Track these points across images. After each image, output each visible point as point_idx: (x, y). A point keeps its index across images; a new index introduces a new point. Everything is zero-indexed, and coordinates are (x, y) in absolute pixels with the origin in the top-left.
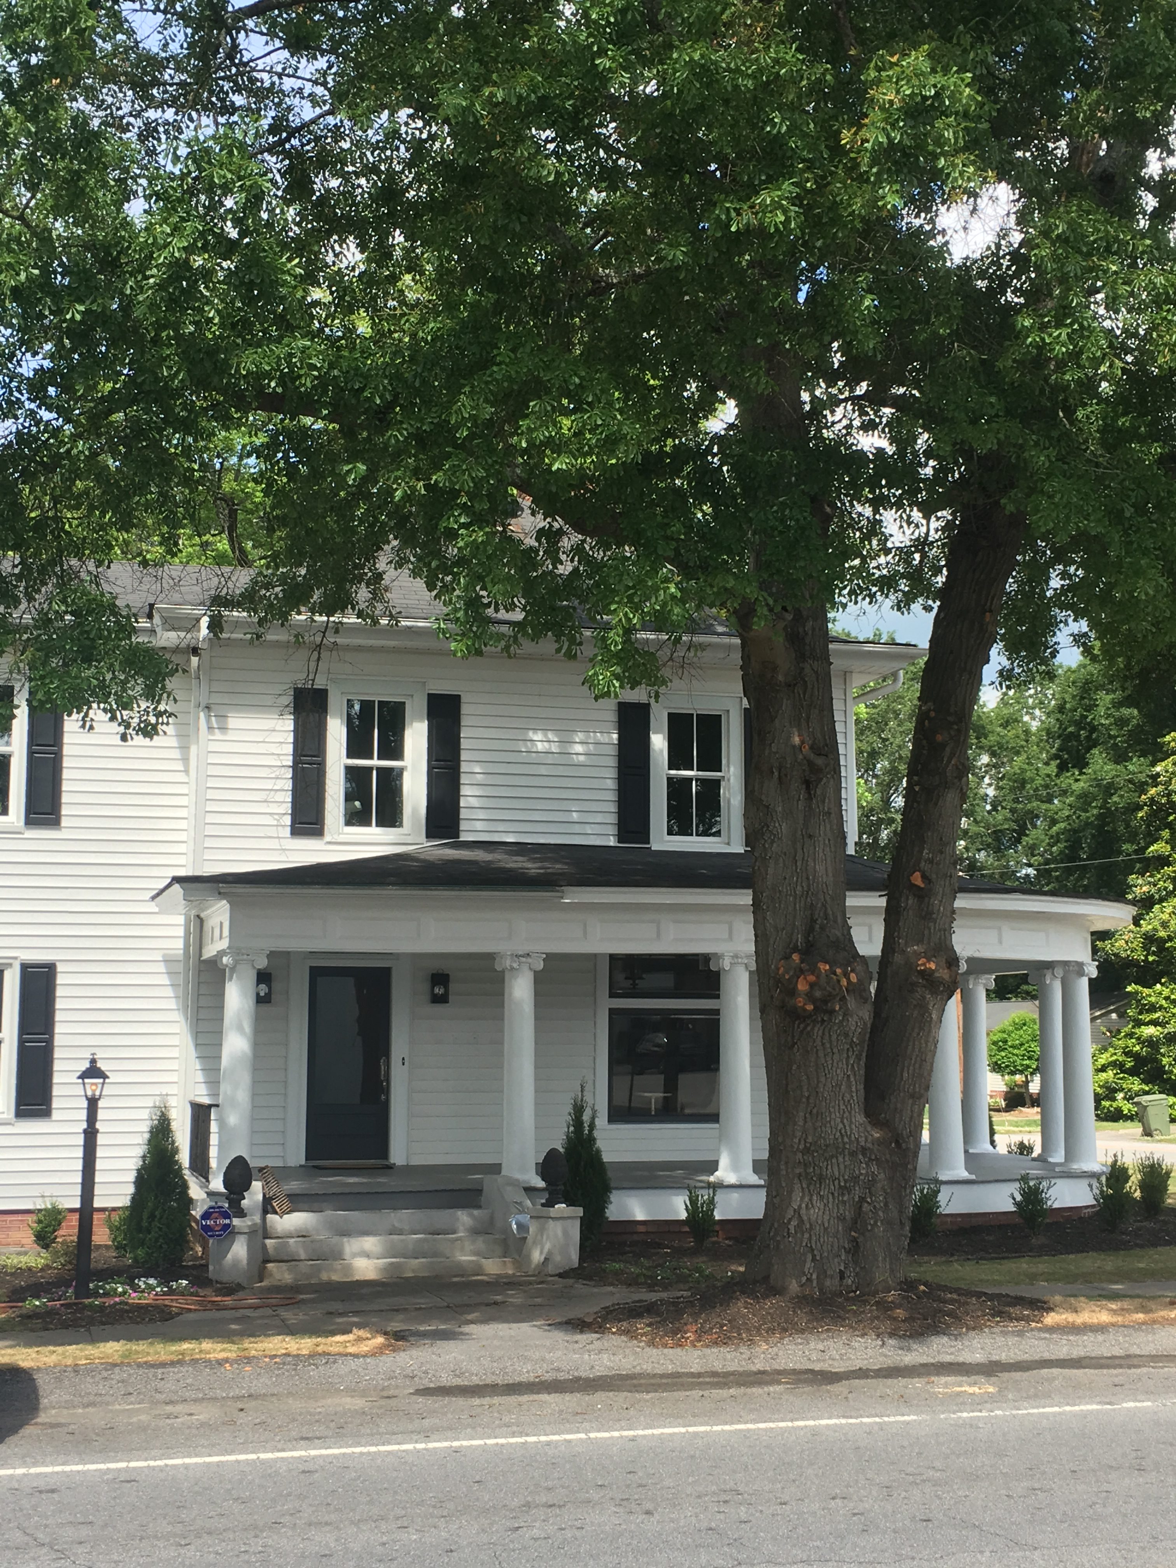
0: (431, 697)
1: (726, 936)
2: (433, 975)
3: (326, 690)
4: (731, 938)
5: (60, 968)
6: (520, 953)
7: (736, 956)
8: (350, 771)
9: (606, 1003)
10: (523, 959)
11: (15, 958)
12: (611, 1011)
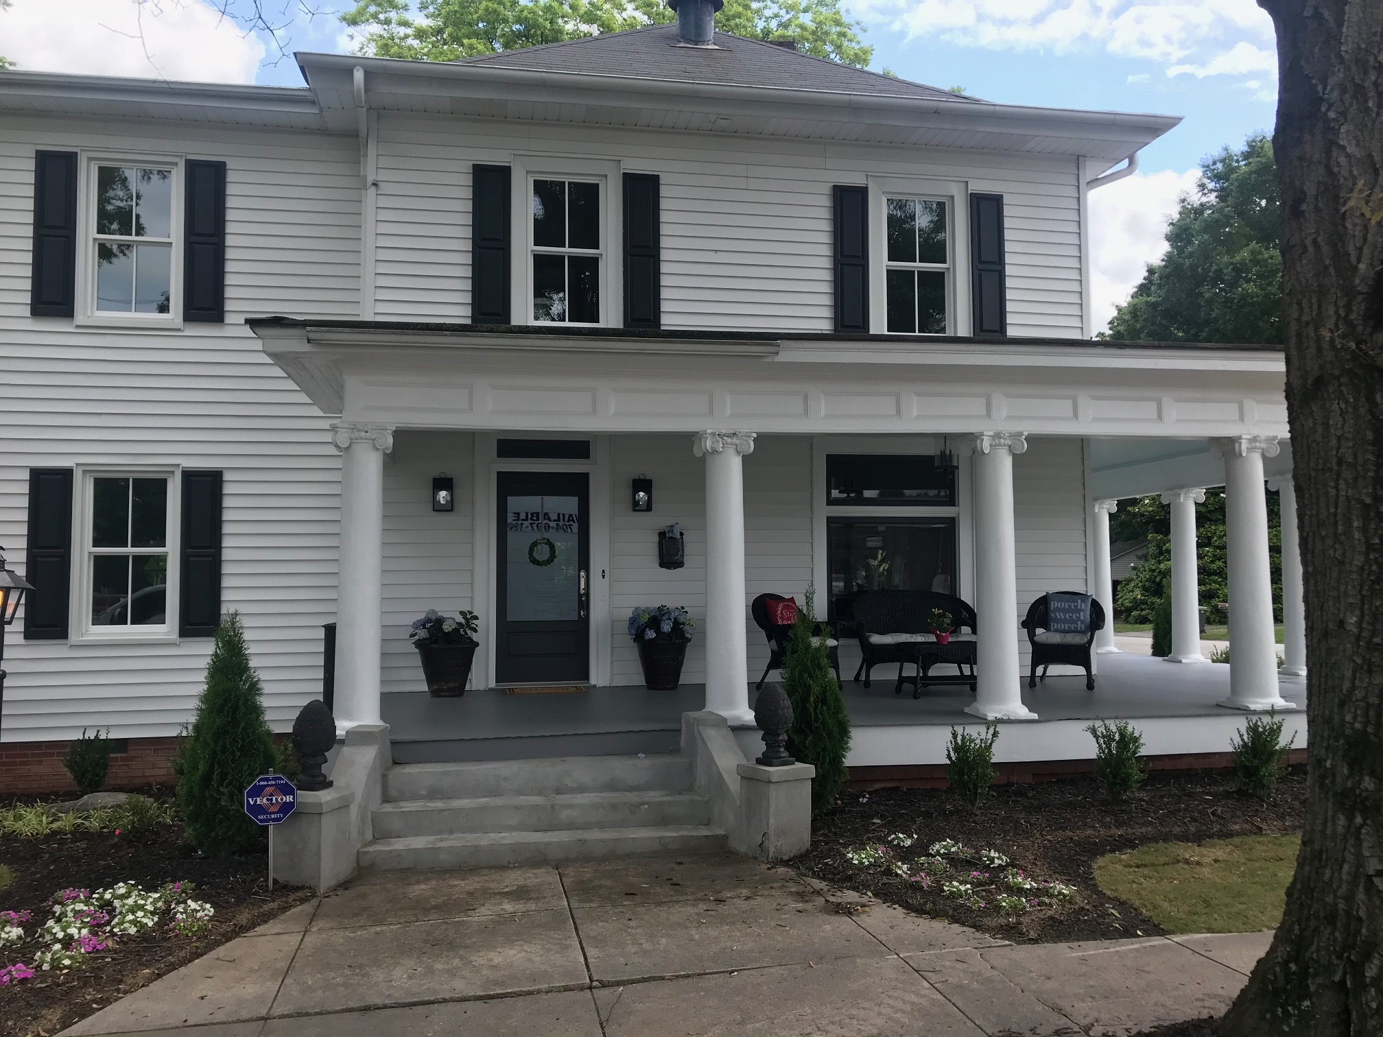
0: (626, 177)
1: (983, 412)
2: (634, 481)
3: (509, 168)
4: (989, 414)
5: (227, 476)
6: (724, 431)
7: (997, 436)
8: (539, 260)
9: (824, 512)
10: (729, 440)
11: (178, 465)
12: (830, 520)
